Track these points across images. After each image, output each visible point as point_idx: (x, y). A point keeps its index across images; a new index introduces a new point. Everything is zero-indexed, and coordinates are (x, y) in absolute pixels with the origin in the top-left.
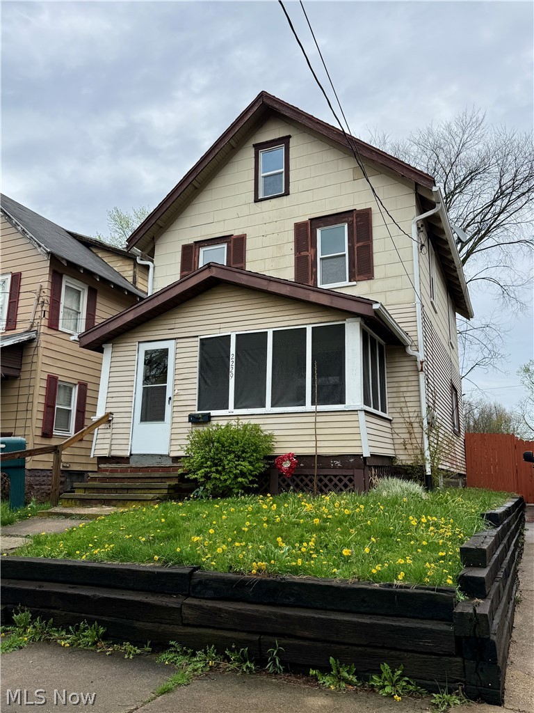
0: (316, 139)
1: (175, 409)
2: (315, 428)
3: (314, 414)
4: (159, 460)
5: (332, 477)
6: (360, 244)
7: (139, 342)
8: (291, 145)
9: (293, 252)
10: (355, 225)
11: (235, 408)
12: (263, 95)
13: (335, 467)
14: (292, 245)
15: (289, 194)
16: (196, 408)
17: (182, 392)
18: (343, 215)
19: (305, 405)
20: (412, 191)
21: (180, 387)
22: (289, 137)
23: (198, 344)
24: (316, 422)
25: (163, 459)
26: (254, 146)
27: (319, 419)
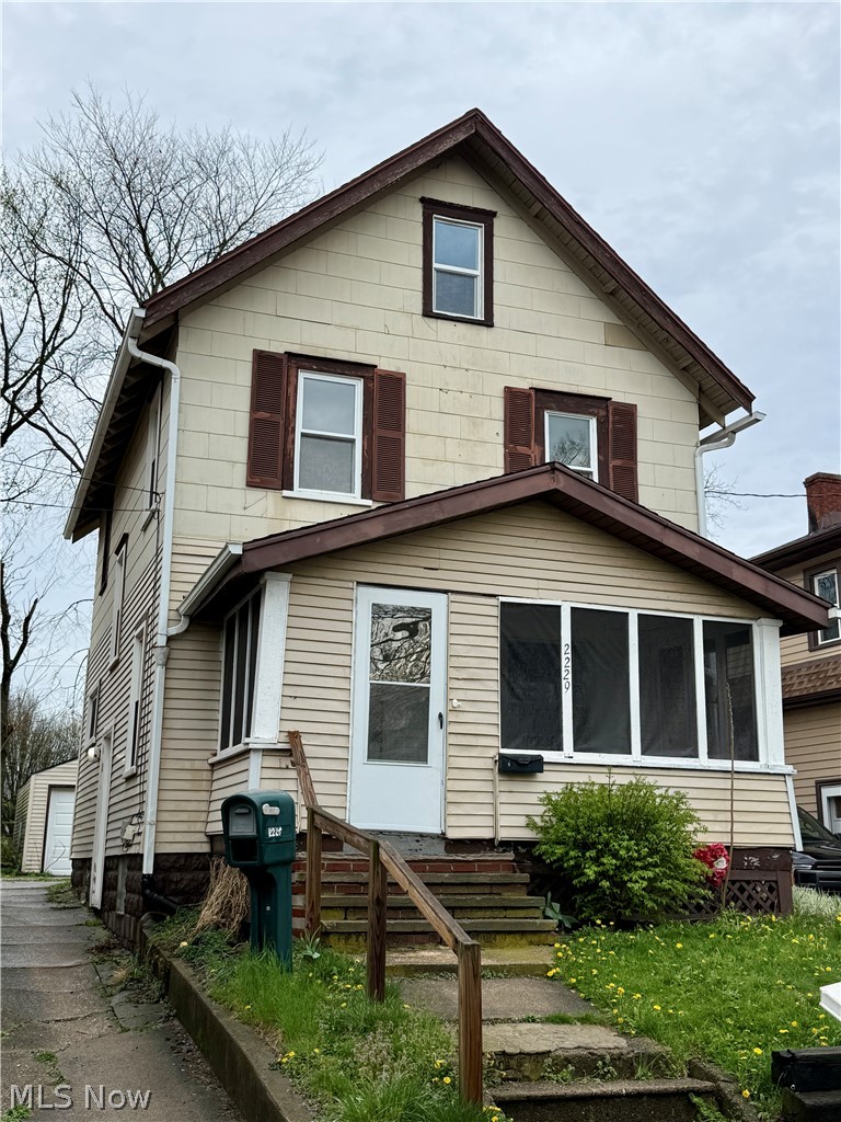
0: (541, 242)
1: (452, 739)
2: (732, 800)
3: (729, 776)
4: (415, 845)
5: (745, 885)
6: (618, 462)
7: (358, 583)
8: (496, 231)
9: (501, 439)
10: (611, 426)
11: (577, 749)
12: (475, 117)
13: (749, 868)
14: (499, 427)
15: (492, 326)
16: (497, 742)
17: (466, 707)
18: (589, 402)
19: (697, 757)
20: (694, 399)
21: (461, 694)
22: (494, 214)
23: (496, 612)
24: (732, 789)
25: (425, 844)
26: (423, 200)
27: (738, 784)
